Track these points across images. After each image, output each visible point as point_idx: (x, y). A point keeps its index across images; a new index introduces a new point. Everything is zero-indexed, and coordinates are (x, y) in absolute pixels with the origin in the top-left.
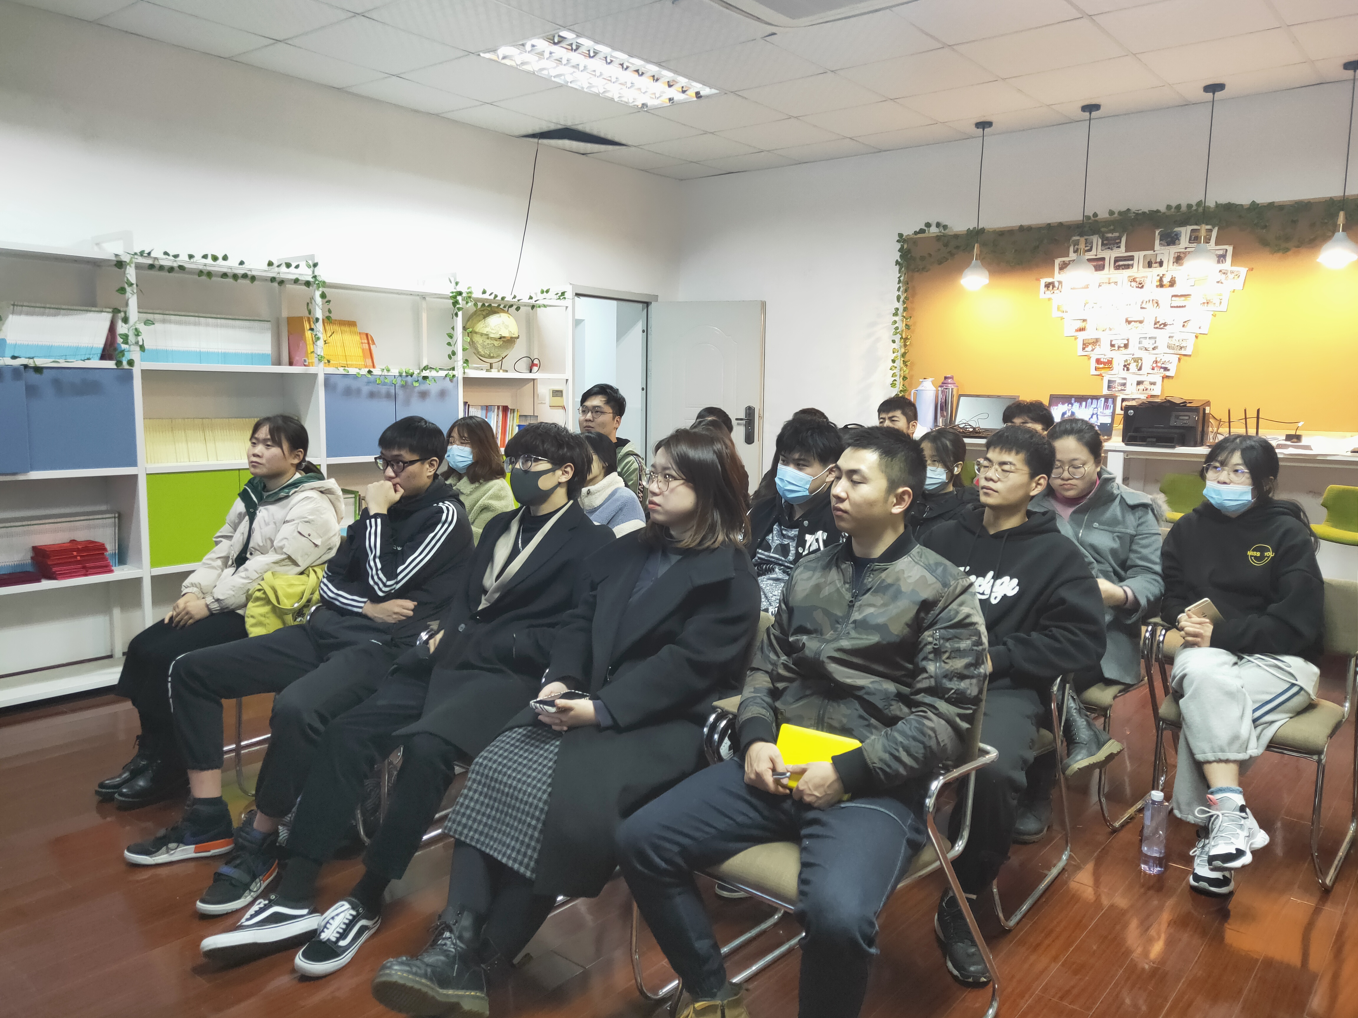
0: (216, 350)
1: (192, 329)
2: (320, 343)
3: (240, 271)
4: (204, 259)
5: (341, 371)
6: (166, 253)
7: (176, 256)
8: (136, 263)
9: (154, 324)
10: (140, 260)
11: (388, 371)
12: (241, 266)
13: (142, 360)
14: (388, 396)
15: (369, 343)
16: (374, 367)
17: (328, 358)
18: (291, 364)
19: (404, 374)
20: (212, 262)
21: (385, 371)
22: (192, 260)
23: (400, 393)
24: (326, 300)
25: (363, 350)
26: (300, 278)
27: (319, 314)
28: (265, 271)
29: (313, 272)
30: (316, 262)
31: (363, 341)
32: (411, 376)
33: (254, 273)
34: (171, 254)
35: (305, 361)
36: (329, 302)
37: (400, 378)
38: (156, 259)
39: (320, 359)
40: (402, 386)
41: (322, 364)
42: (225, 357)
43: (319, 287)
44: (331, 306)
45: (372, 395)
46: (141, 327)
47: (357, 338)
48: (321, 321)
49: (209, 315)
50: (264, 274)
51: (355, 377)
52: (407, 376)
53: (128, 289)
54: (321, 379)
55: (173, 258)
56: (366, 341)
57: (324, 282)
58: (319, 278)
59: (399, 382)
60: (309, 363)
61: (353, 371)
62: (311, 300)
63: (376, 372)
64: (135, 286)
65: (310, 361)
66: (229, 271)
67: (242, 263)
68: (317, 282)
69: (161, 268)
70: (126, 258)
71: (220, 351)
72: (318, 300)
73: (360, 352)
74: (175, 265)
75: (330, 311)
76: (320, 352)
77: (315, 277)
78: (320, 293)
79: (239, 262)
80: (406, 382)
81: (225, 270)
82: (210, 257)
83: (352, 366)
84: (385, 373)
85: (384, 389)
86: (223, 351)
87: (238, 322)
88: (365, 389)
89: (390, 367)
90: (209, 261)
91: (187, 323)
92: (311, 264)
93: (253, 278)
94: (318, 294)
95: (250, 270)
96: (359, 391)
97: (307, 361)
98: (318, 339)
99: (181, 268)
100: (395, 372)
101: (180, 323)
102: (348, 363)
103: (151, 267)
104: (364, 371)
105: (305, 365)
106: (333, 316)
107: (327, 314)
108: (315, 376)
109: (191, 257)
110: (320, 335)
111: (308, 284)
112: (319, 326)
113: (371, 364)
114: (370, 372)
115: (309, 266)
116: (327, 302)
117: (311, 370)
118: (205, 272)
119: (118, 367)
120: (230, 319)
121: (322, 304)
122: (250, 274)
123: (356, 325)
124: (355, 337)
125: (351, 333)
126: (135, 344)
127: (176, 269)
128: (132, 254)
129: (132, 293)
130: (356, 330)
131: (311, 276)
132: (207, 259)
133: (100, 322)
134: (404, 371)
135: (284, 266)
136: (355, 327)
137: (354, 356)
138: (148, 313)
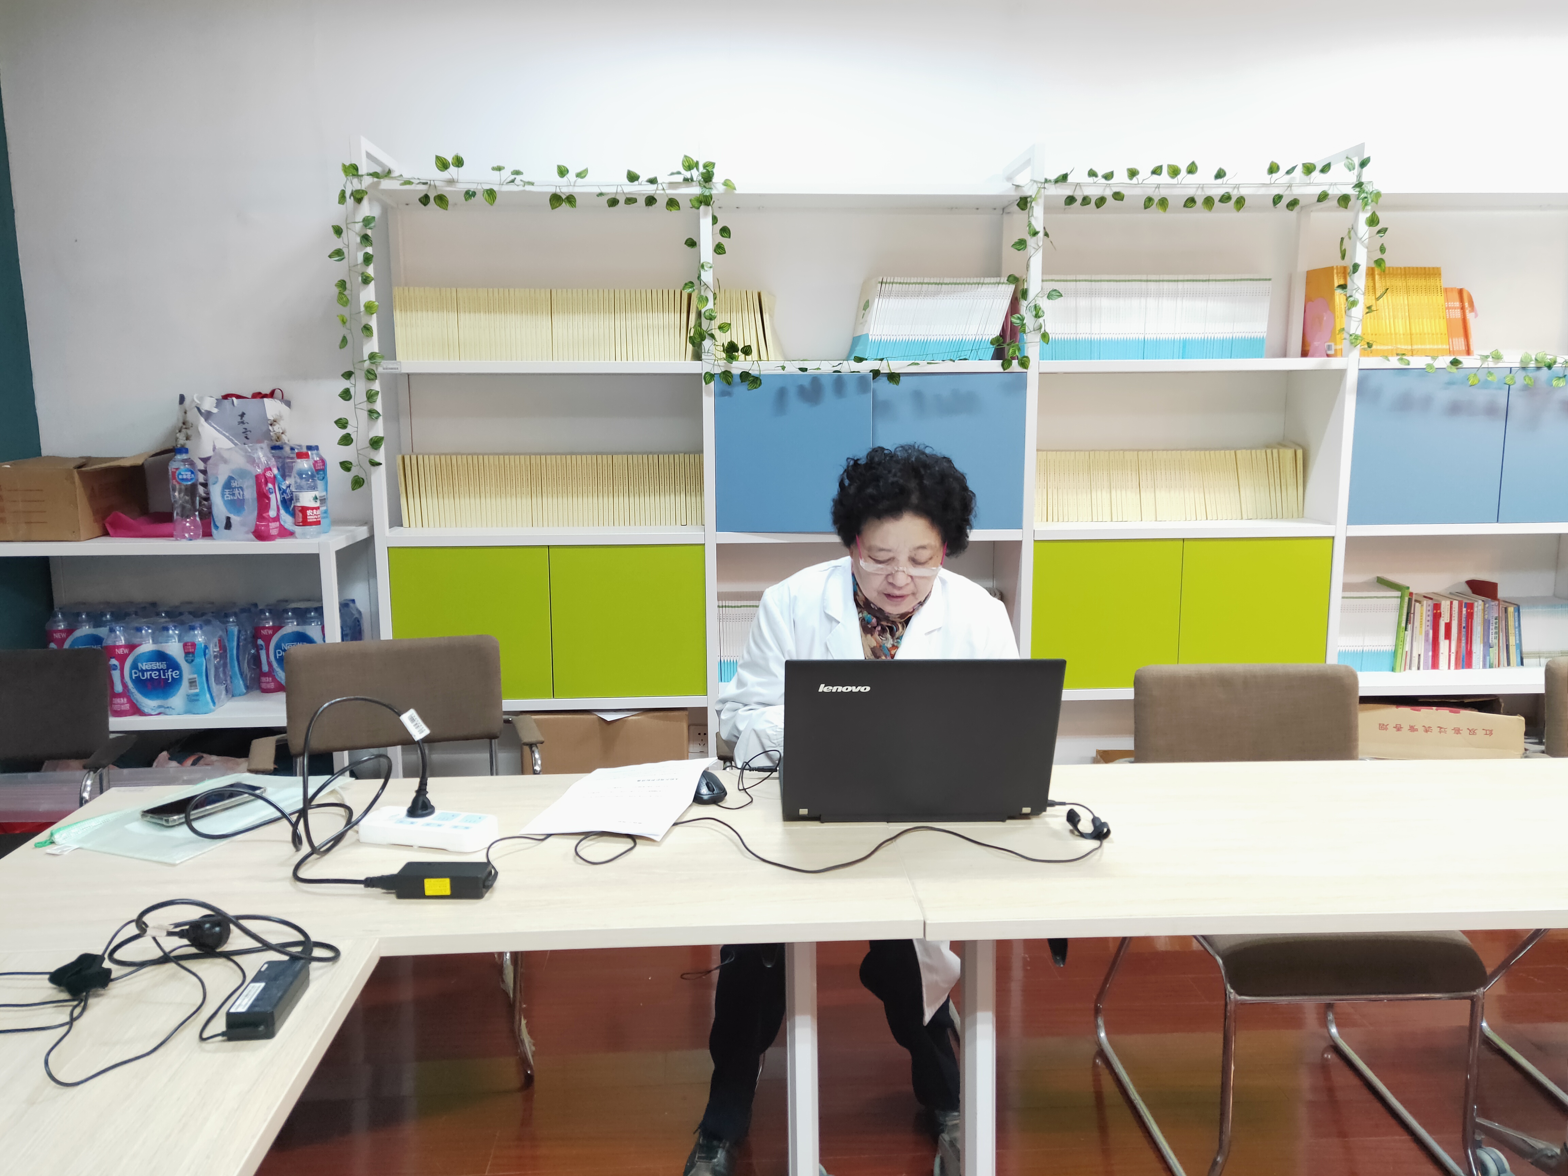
0: (1171, 337)
1: (1135, 302)
2: (1358, 311)
3: (1217, 192)
4: (1155, 176)
5: (1394, 363)
6: (1092, 174)
7: (1108, 176)
8: (1046, 197)
9: (1062, 296)
10: (1054, 191)
11: (1497, 357)
12: (1219, 181)
13: (1042, 357)
14: (1491, 410)
15: (1463, 309)
16: (1468, 352)
17: (1369, 339)
18: (1304, 354)
19: (1532, 365)
20: (1170, 181)
21: (1490, 359)
22: (1135, 180)
23: (1519, 404)
24: (1379, 227)
25: (1448, 322)
26: (1330, 192)
27: (1361, 256)
28: (1264, 185)
29: (1359, 176)
30: (1365, 156)
31: (1453, 302)
32: (1549, 367)
33: (1243, 192)
34: (1101, 173)
35: (1329, 347)
36: (1383, 231)
37: (1522, 374)
38: (1078, 185)
39: (1355, 340)
40: (1526, 388)
41: (1356, 353)
42: (1186, 348)
43: (1366, 204)
44: (1386, 239)
45: (1455, 409)
46: (1045, 304)
47: (1440, 299)
48: (1362, 270)
49: (1166, 277)
50: (1262, 191)
51: (1422, 372)
52: (1538, 368)
53: (1031, 242)
54: (1352, 379)
55: (1104, 181)
56: (1457, 304)
57: (1378, 195)
58: (1368, 188)
59: (1520, 379)
60: (1336, 350)
61: (1418, 362)
62: (1349, 232)
63: (1467, 362)
64: (1041, 234)
65: (1339, 347)
66: (1199, 192)
67: (1220, 174)
68: (1363, 195)
69: (1086, 200)
70: (1029, 191)
71: (1177, 337)
72: (1363, 229)
73: (1442, 326)
74: (1108, 193)
75: (1382, 249)
76: (1355, 328)
77: (1359, 185)
78: (1368, 214)
79: (1215, 172)
80: (1536, 380)
81: (1191, 192)
82: (1165, 170)
83: (1413, 353)
84: (1490, 363)
85: (1481, 397)
86: (1183, 336)
87: (1212, 285)
88: (1443, 397)
89: (1502, 352)
90: (1164, 178)
91: (1130, 294)
92: (1356, 161)
93: (1240, 202)
94: (1364, 217)
95: (1237, 187)
96: (1427, 402)
97: (1333, 348)
98: (1354, 303)
99: (1118, 196)
100: (1512, 359)
101: (1117, 294)
102: (1415, 347)
103: (1071, 200)
104: (1444, 362)
105: (1328, 356)
106: (1390, 260)
107: (1378, 255)
108: (1341, 373)
109: (1133, 173)
110: (1359, 296)
111: (1344, 200)
112: (1359, 280)
113: (1463, 347)
114: (1455, 363)
115: (1351, 168)
116: (1379, 232)
117: (1335, 363)
118: (1156, 200)
119: (1004, 370)
120: (1199, 281)
121: (1369, 238)
122: (1235, 194)
123: (1440, 274)
124: (1434, 297)
125: (1428, 290)
126: (1034, 330)
127: (1110, 201)
128: (1042, 183)
129: (1037, 247)
130: (1438, 284)
131: (1353, 185)
132: (1160, 174)
133: (996, 300)
134: (1533, 358)
135: (1299, 170)
136: (1438, 279)
137: (1429, 334)
138: (1052, 280)
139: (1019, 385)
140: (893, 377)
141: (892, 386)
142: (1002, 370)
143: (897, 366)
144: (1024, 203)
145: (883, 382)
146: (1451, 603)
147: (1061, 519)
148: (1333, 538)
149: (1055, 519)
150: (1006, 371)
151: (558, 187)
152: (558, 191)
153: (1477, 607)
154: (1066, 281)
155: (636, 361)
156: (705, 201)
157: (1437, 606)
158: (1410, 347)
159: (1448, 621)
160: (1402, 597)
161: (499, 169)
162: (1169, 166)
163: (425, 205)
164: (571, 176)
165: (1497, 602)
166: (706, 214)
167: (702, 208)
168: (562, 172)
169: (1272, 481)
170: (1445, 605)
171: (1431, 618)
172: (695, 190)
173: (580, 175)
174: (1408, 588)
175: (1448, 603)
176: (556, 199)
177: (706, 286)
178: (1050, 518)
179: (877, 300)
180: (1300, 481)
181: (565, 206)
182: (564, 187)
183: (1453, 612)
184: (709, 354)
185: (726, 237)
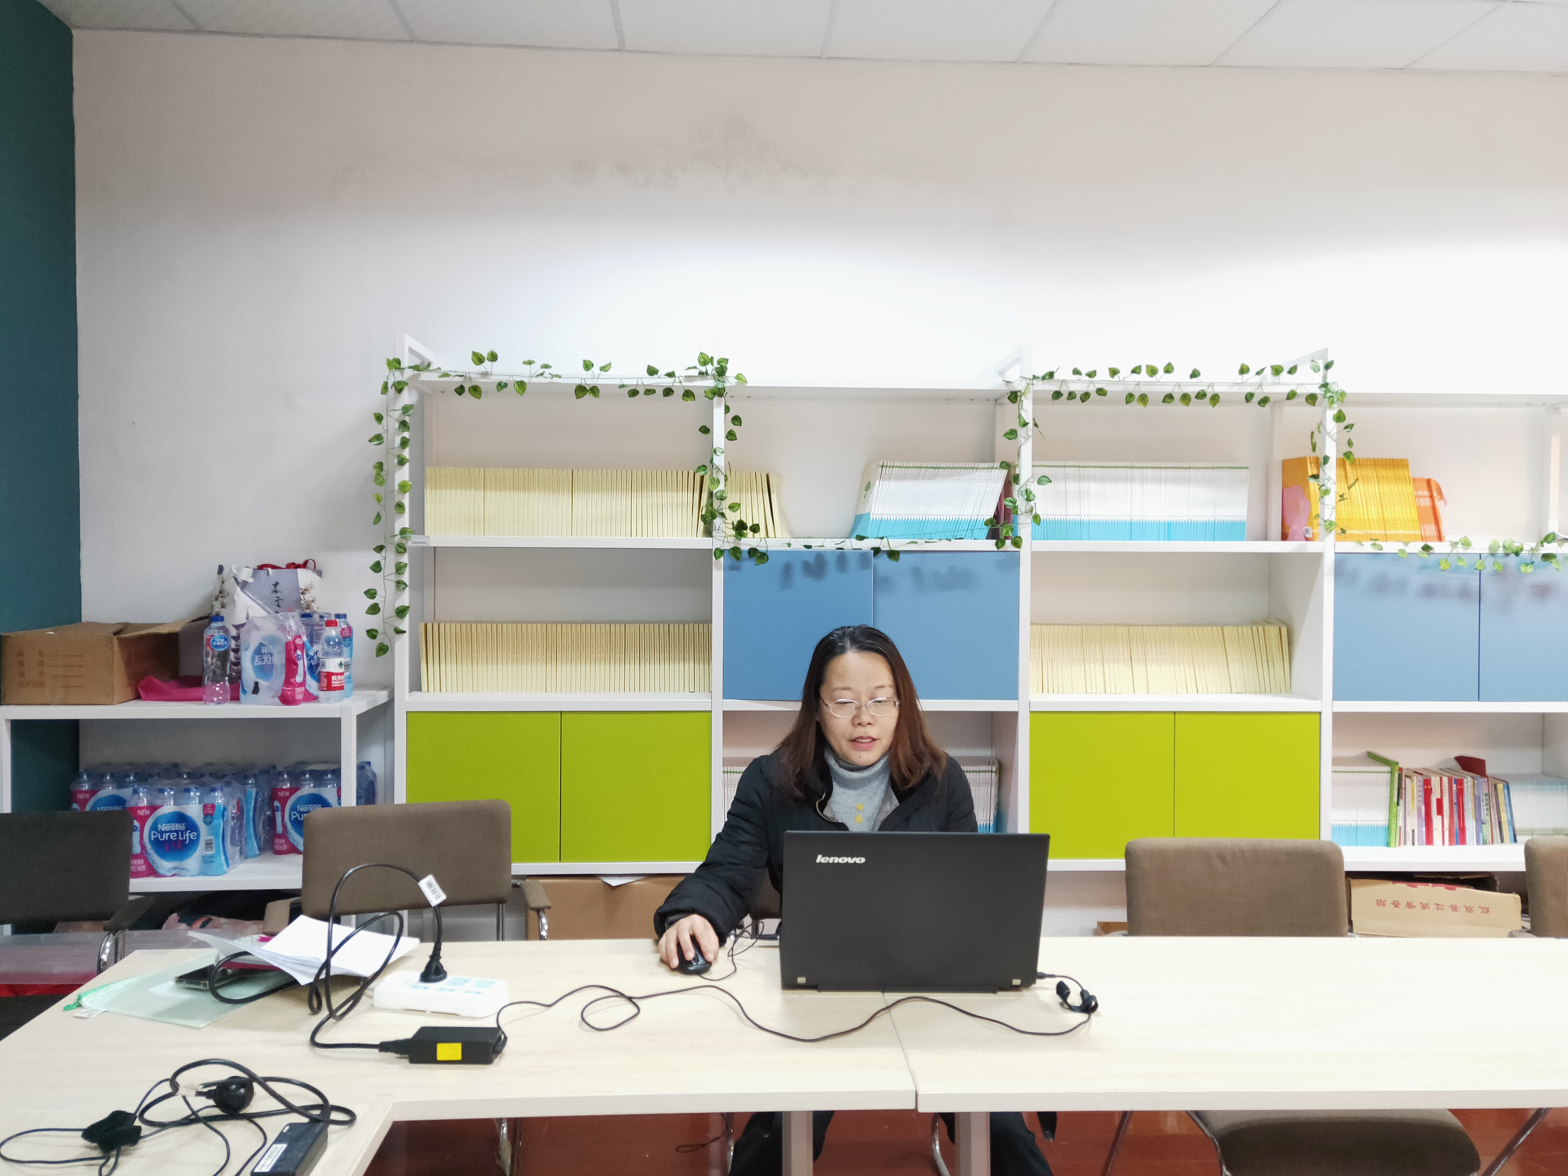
0: (1157, 519)
1: (1121, 487)
2: (1331, 499)
3: (1193, 389)
4: (1134, 375)
5: (1367, 547)
6: (1076, 372)
7: (1092, 374)
8: (1034, 391)
9: (1051, 482)
10: (1040, 386)
11: (1466, 544)
12: (1194, 380)
13: (1034, 537)
14: (1464, 593)
15: (1432, 497)
16: (1439, 539)
17: (1344, 525)
18: (1284, 537)
19: (1501, 551)
20: (1149, 379)
21: (1460, 545)
22: (1116, 378)
23: (1491, 589)
24: (1346, 423)
25: (1420, 509)
26: (1298, 391)
27: (1331, 449)
28: (1237, 384)
29: (1325, 377)
30: (1329, 360)
31: (1420, 493)
32: (1517, 554)
33: (1218, 390)
34: (1084, 371)
35: (1307, 531)
36: (1349, 427)
37: (1491, 560)
38: (1064, 382)
39: (1329, 526)
40: (1496, 573)
41: (1331, 538)
42: (1170, 530)
43: (1332, 403)
44: (1353, 434)
45: (1429, 591)
46: (1034, 488)
47: (1409, 488)
48: (1333, 462)
49: (1150, 464)
50: (1235, 389)
51: (1395, 557)
52: (1507, 555)
53: (1021, 432)
54: (1329, 562)
55: (1087, 378)
56: (1426, 493)
57: (1343, 394)
58: (1334, 388)
59: (1489, 565)
60: (1313, 534)
61: (1390, 547)
62: (1319, 427)
63: (1438, 547)
64: (1031, 425)
65: (1316, 531)
66: (1177, 389)
67: (1195, 374)
68: (1329, 395)
69: (1071, 395)
70: (1019, 386)
71: (1162, 519)
72: (1331, 426)
73: (1413, 513)
74: (1092, 389)
75: (1350, 443)
76: (1329, 514)
77: (1325, 385)
78: (1335, 412)
79: (1190, 372)
80: (1505, 566)
81: (1169, 389)
82: (1144, 369)
83: (1387, 538)
84: (1460, 549)
85: (1454, 581)
86: (1168, 519)
87: (1193, 472)
88: (1417, 580)
89: (1471, 538)
90: (1144, 376)
91: (1115, 480)
92: (1321, 364)
93: (1215, 399)
94: (1331, 413)
95: (1211, 385)
96: (1401, 585)
97: (1311, 532)
98: (1327, 492)
99: (1101, 392)
100: (1481, 546)
101: (1103, 480)
102: (1388, 532)
103: (1057, 395)
104: (1415, 547)
105: (1307, 539)
106: (1358, 452)
107: (1347, 449)
108: (1318, 557)
109: (1114, 372)
110: (1330, 485)
111: (1312, 399)
112: (1331, 470)
113: (1434, 534)
114: (1426, 548)
115: (1316, 370)
116: (1346, 427)
117: (1312, 547)
118: (1137, 396)
119: (998, 548)
120: (1181, 468)
121: (1337, 433)
122: (1210, 391)
123: (1407, 466)
124: (1404, 487)
125: (1397, 479)
126: (1026, 513)
127: (1094, 396)
128: (1030, 379)
129: (1027, 437)
130: (1406, 474)
131: (1319, 385)
132: (1139, 373)
133: (989, 484)
134: (1501, 545)
135: (1268, 372)
136: (1406, 470)
137: (1401, 520)
138: (1042, 466)
139: (1013, 562)
140: (893, 555)
141: (892, 563)
142: (996, 549)
143: (896, 544)
144: (1014, 397)
145: (884, 559)
146: (1441, 779)
147: (1056, 690)
148: (1320, 713)
149: (1051, 690)
150: (1000, 550)
151: (583, 380)
152: (583, 382)
153: (1467, 783)
154: (1056, 466)
155: (650, 537)
156: (719, 392)
157: (1427, 782)
158: (1383, 532)
159: (1440, 797)
160: (1392, 772)
161: (530, 363)
162: (1147, 366)
163: (460, 394)
164: (596, 370)
165: (1486, 779)
166: (719, 405)
167: (716, 398)
168: (588, 366)
169: (1259, 657)
170: (1435, 781)
171: (1422, 794)
172: (710, 383)
173: (604, 369)
174: (1397, 763)
175: (1438, 778)
176: (581, 390)
177: (717, 469)
178: (1045, 689)
179: (878, 482)
180: (1286, 657)
181: (589, 396)
182: (589, 379)
183: (1444, 788)
184: (719, 531)
185: (738, 425)
